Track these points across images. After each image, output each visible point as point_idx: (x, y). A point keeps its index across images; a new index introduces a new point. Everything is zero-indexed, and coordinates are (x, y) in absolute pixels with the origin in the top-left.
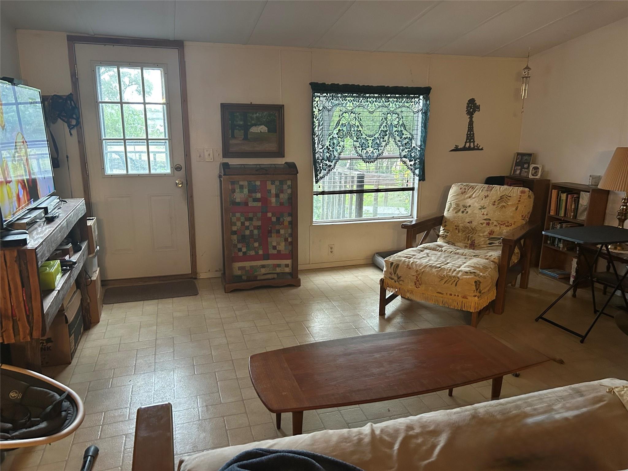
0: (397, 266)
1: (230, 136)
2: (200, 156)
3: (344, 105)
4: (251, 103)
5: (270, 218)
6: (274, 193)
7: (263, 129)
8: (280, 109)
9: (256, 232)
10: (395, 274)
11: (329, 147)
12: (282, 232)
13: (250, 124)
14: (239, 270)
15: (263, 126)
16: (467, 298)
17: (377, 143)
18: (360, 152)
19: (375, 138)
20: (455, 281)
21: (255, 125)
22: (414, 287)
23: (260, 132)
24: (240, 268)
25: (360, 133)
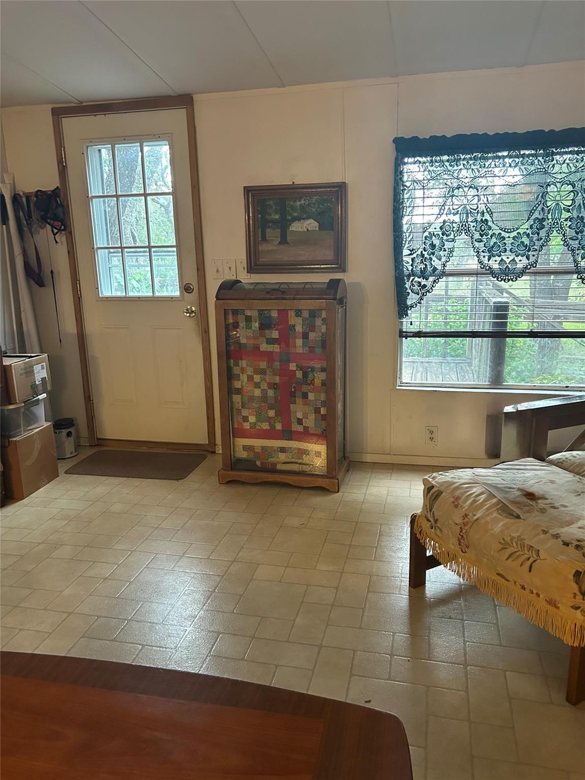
0: (439, 494)
1: (260, 239)
2: (218, 271)
3: (456, 175)
4: (293, 183)
5: (294, 372)
6: (301, 331)
7: (311, 224)
8: (339, 190)
9: (271, 393)
10: (430, 511)
11: (424, 253)
12: (311, 396)
13: (290, 218)
14: (243, 450)
15: (311, 221)
16: (558, 608)
17: (522, 243)
19: (518, 233)
21: (299, 219)
22: (457, 548)
23: (306, 230)
24: (245, 448)
25: (487, 224)
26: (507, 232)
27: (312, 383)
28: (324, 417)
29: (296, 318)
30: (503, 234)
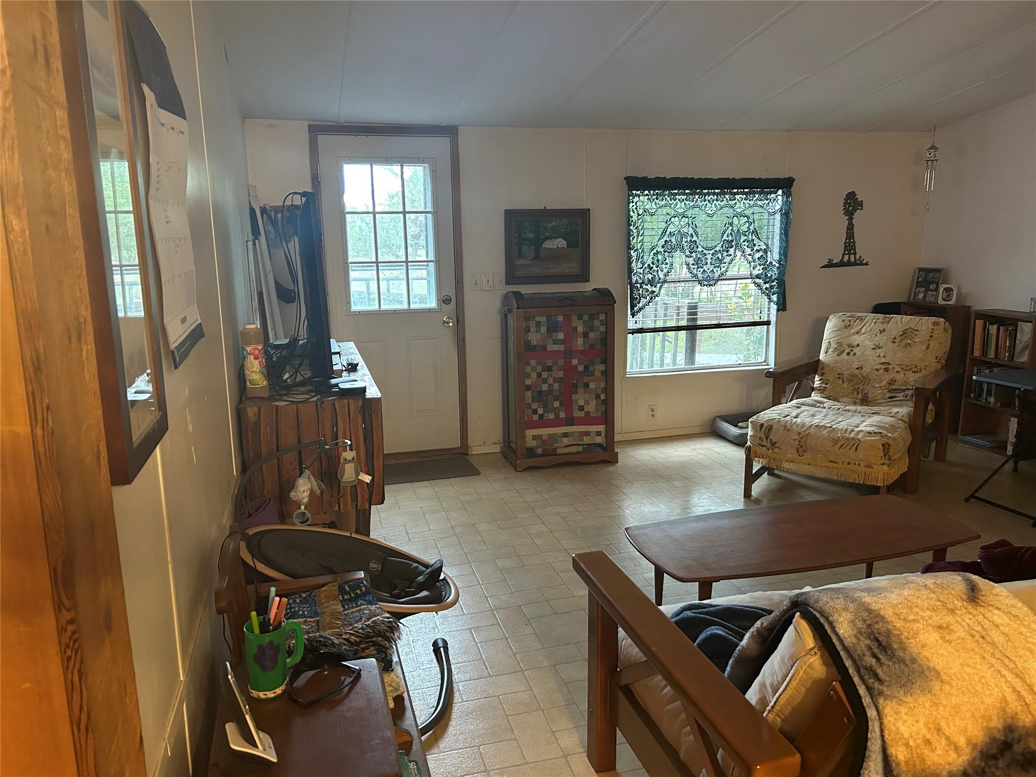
0: (770, 428)
1: (517, 255)
2: (476, 284)
3: (672, 206)
4: (545, 208)
5: (576, 366)
6: (582, 331)
7: (561, 243)
8: (583, 215)
9: (556, 386)
10: (767, 439)
11: (651, 265)
12: (592, 385)
13: (543, 237)
14: (533, 440)
15: (561, 240)
16: (873, 468)
17: (718, 258)
18: (695, 271)
19: (715, 251)
20: (854, 444)
21: (550, 238)
22: (796, 455)
23: (556, 247)
24: (535, 438)
25: (695, 244)
26: (708, 250)
27: (592, 374)
28: (605, 402)
29: (578, 321)
30: (705, 251)
